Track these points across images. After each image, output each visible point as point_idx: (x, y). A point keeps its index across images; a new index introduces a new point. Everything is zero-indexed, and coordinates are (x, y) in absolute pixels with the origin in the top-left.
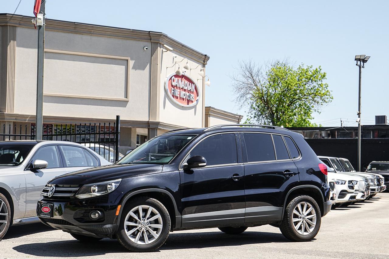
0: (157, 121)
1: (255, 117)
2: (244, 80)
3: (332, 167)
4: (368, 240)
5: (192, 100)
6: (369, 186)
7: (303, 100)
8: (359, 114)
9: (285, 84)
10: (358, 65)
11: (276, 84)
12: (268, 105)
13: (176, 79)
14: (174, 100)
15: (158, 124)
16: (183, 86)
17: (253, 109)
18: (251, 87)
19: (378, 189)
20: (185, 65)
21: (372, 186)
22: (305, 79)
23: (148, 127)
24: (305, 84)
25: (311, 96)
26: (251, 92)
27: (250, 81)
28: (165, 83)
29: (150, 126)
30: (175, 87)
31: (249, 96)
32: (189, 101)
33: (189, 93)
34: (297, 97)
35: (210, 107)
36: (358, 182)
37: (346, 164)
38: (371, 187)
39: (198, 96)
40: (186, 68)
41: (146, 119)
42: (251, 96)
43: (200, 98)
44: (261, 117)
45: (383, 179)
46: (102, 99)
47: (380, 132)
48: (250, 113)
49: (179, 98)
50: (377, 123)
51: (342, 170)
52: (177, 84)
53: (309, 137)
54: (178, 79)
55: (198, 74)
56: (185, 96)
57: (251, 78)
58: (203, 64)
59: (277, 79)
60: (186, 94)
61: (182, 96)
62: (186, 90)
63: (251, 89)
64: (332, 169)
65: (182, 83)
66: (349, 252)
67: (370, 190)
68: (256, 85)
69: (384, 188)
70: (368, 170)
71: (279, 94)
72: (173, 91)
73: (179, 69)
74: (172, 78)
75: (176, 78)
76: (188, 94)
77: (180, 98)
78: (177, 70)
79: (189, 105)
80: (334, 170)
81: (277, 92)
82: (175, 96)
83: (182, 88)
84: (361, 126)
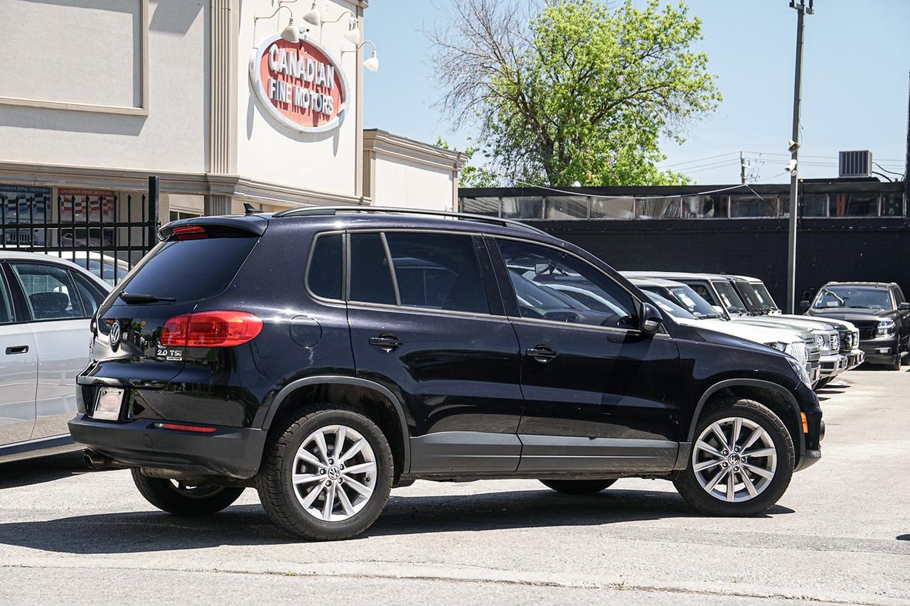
0: (231, 174)
1: (497, 153)
2: (466, 43)
3: (717, 303)
4: (812, 502)
5: (328, 112)
6: (819, 356)
7: (636, 102)
8: (794, 149)
9: (585, 58)
10: (795, 6)
11: (558, 56)
12: (535, 120)
13: (283, 51)
14: (277, 112)
15: (233, 182)
16: (303, 72)
17: (492, 130)
18: (485, 65)
19: (841, 362)
20: (307, 11)
21: (825, 354)
22: (640, 41)
23: (206, 193)
24: (642, 57)
25: (658, 91)
26: (486, 79)
27: (485, 48)
28: (251, 65)
29: (212, 188)
30: (280, 77)
31: (480, 92)
32: (317, 116)
33: (317, 92)
34: (617, 95)
35: (376, 130)
36: (788, 346)
37: (756, 292)
38: (822, 359)
39: (343, 100)
40: (310, 19)
41: (198, 169)
42: (486, 91)
43: (349, 107)
44: (514, 153)
45: (855, 335)
46: (67, 110)
47: (850, 198)
48: (482, 143)
49: (290, 107)
50: (844, 173)
51: (743, 311)
52: (285, 66)
53: (653, 216)
54: (288, 54)
55: (344, 36)
56: (308, 103)
57: (488, 37)
58: (357, 6)
59: (561, 41)
60: (310, 95)
61: (298, 102)
62: (309, 83)
63: (486, 69)
64: (718, 309)
65: (298, 65)
66: (766, 532)
67: (820, 366)
68: (501, 60)
69: (858, 358)
70: (814, 307)
71: (566, 86)
72: (273, 89)
73: (290, 24)
74: (272, 50)
75: (281, 49)
76: (315, 96)
77: (294, 106)
78: (284, 25)
79: (319, 127)
80: (722, 312)
81: (560, 80)
82: (280, 102)
83: (300, 80)
84: (799, 180)
